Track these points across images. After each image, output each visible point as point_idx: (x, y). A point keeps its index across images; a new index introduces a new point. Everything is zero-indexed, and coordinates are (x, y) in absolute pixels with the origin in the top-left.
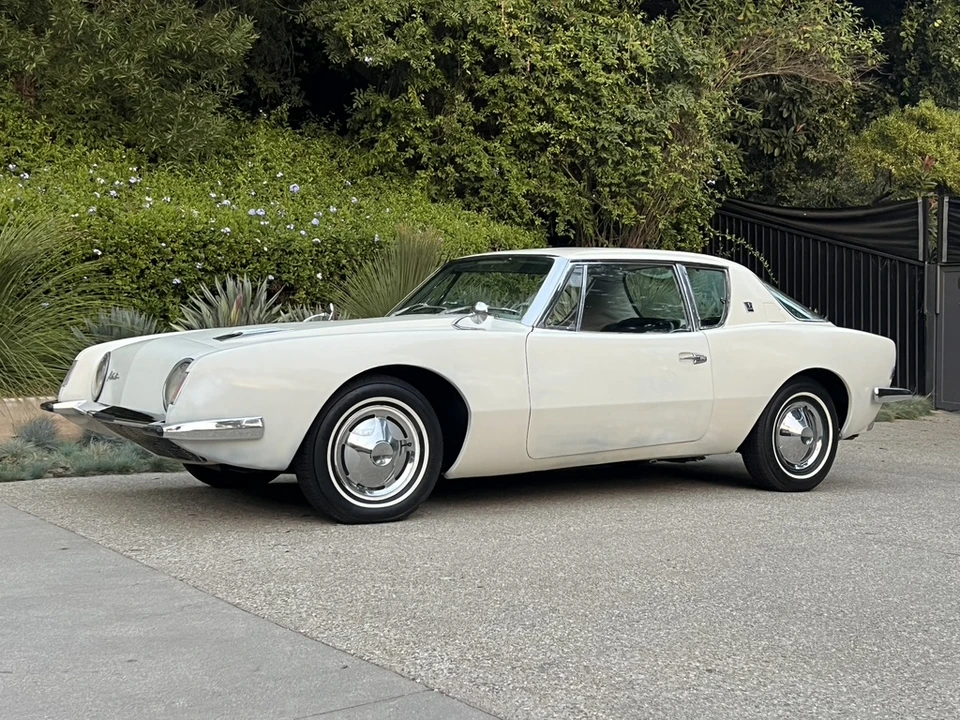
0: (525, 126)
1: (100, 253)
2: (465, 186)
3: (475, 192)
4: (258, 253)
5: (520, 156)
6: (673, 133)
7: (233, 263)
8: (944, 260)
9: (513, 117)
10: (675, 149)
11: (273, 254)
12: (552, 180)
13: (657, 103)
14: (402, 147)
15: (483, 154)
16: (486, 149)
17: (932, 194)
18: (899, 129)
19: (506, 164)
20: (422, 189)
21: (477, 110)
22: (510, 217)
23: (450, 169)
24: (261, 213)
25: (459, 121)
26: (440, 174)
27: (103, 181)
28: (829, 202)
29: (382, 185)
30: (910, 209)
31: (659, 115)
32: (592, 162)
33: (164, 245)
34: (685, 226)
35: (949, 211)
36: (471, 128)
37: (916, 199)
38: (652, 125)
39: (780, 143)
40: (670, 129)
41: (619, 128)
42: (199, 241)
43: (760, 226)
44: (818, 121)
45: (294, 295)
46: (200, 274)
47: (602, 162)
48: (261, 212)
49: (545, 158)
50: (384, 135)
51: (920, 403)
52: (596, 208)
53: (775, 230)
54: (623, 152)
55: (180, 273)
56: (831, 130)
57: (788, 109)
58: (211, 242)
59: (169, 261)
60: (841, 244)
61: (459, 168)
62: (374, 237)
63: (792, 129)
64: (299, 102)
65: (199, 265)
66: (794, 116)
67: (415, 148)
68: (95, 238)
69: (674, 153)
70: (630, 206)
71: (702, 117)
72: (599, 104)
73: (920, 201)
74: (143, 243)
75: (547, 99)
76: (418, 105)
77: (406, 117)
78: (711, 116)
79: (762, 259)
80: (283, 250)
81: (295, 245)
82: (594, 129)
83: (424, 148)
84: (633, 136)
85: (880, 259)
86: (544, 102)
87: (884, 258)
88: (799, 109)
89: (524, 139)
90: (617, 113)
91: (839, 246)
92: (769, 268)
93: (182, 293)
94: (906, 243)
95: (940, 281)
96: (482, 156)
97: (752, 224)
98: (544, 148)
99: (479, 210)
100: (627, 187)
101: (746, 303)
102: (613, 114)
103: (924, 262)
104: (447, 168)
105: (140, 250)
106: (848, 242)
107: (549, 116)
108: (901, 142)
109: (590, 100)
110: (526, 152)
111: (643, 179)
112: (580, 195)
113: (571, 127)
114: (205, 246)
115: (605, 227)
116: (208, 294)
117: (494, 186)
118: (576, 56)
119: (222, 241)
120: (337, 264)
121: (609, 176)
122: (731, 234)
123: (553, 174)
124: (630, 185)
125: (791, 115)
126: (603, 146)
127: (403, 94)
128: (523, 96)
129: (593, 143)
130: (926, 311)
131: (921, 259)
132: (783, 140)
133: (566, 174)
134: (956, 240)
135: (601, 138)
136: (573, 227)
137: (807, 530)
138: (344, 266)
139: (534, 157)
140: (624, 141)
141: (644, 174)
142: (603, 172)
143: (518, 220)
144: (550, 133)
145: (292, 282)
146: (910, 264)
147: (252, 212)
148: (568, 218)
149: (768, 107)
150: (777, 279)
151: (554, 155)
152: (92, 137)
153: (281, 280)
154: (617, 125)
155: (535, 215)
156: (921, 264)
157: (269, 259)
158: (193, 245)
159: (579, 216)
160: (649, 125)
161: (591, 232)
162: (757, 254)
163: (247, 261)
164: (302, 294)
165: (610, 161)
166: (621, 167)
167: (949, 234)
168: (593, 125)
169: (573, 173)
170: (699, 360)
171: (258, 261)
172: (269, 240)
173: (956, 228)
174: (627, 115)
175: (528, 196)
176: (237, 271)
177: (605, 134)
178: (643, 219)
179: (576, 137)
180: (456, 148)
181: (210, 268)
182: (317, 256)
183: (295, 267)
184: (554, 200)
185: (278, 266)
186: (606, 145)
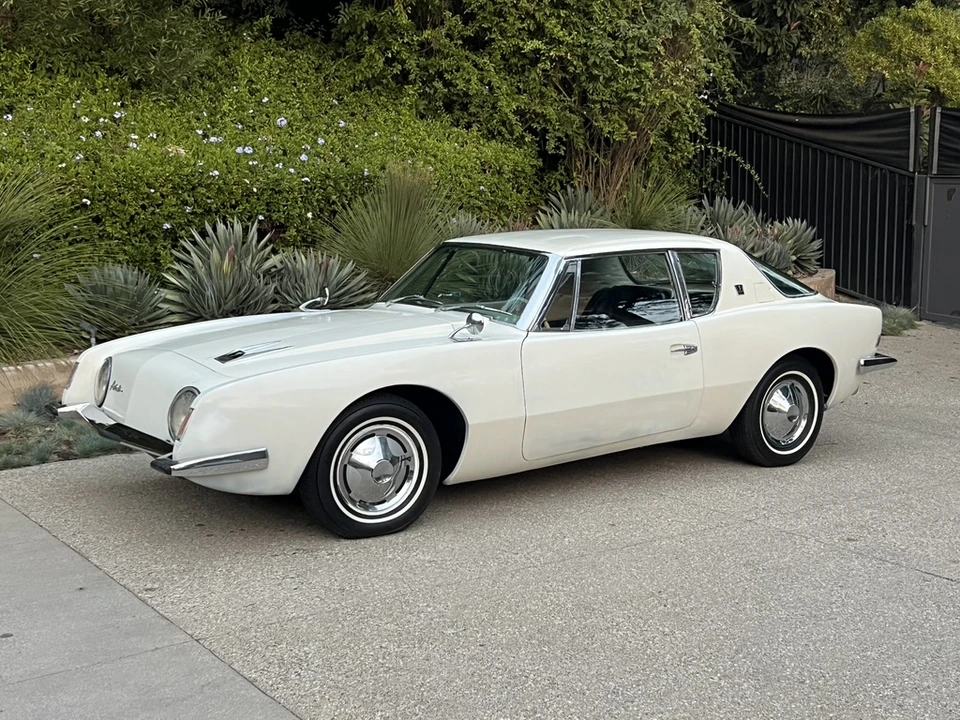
0: (514, 41)
1: (89, 203)
2: (454, 102)
3: (464, 107)
4: (248, 194)
5: (509, 69)
6: (665, 48)
7: (223, 204)
8: (935, 172)
9: (503, 32)
10: (668, 65)
11: (262, 194)
12: (542, 95)
13: (650, 17)
14: (389, 62)
15: (472, 69)
16: (476, 66)
17: (924, 101)
18: (894, 32)
19: (496, 81)
20: (411, 107)
21: (465, 23)
22: (500, 133)
23: (438, 85)
24: (249, 152)
25: (447, 36)
26: (427, 89)
27: (87, 120)
28: (821, 102)
29: (370, 102)
30: (902, 118)
31: (652, 31)
32: (583, 78)
33: (152, 191)
34: (677, 134)
35: (941, 121)
36: (460, 42)
37: (909, 107)
38: (645, 40)
39: (773, 42)
40: (663, 44)
41: (610, 45)
42: (188, 185)
43: (751, 130)
44: (812, 16)
45: (284, 232)
46: (190, 217)
47: (593, 78)
48: (249, 150)
49: (535, 74)
50: (370, 50)
51: (905, 316)
52: (587, 122)
53: (766, 134)
54: (614, 68)
55: (169, 217)
56: (825, 24)
57: (782, 8)
58: (200, 185)
59: (158, 206)
60: (833, 151)
61: (447, 84)
62: (363, 172)
63: (786, 27)
64: (282, 12)
65: (188, 209)
66: (788, 15)
67: (403, 62)
68: (84, 187)
69: (667, 69)
70: (621, 122)
71: (695, 32)
72: (591, 19)
73: (912, 110)
74: (132, 189)
75: (537, 15)
76: (404, 20)
77: (393, 31)
78: (703, 29)
79: (753, 172)
80: (272, 189)
81: (285, 185)
82: (585, 45)
83: (412, 63)
84: (625, 53)
85: (870, 167)
86: (533, 17)
87: (875, 168)
88: (793, 7)
89: (514, 54)
90: (609, 29)
91: (830, 154)
92: (759, 181)
93: (173, 237)
94: (897, 152)
95: (930, 193)
96: (472, 76)
97: (744, 127)
98: (534, 62)
99: (468, 126)
100: (618, 103)
101: (737, 287)
102: (605, 30)
103: (914, 173)
104: (435, 84)
105: (129, 196)
106: (839, 150)
107: (539, 32)
108: (896, 45)
109: (581, 15)
110: (516, 66)
111: (634, 96)
112: (571, 112)
113: (562, 43)
114: (194, 188)
115: (596, 141)
116: (198, 237)
117: (484, 102)
119: (211, 183)
120: (327, 200)
121: (600, 93)
122: (722, 146)
123: (544, 89)
124: (622, 101)
125: (785, 13)
126: (595, 62)
127: (390, 8)
128: (513, 10)
129: (584, 58)
130: (914, 223)
131: (911, 170)
132: (776, 39)
133: (556, 88)
134: (949, 153)
135: (592, 54)
136: (564, 144)
137: (791, 534)
138: (334, 203)
139: (524, 71)
140: (615, 57)
141: (636, 90)
142: (595, 89)
143: (507, 136)
144: (540, 50)
145: (282, 221)
146: (900, 175)
147: (239, 150)
148: (559, 134)
149: (762, 5)
150: (767, 193)
151: (544, 70)
152: (73, 65)
153: (271, 219)
154: (608, 41)
155: (525, 131)
156: (912, 175)
157: (258, 199)
158: (182, 188)
159: (570, 133)
160: (642, 41)
161: (582, 147)
162: (748, 167)
163: (236, 202)
164: (293, 232)
165: (601, 78)
166: (613, 83)
167: (940, 145)
168: (584, 41)
169: (564, 87)
170: (691, 350)
171: (248, 201)
172: (258, 180)
173: (948, 141)
174: (619, 30)
175: (518, 112)
176: (227, 212)
177: (596, 50)
178: (634, 135)
179: (566, 53)
180: (444, 63)
181: (200, 211)
182: (306, 193)
183: (284, 206)
184: (544, 116)
185: (268, 205)
186: (598, 61)
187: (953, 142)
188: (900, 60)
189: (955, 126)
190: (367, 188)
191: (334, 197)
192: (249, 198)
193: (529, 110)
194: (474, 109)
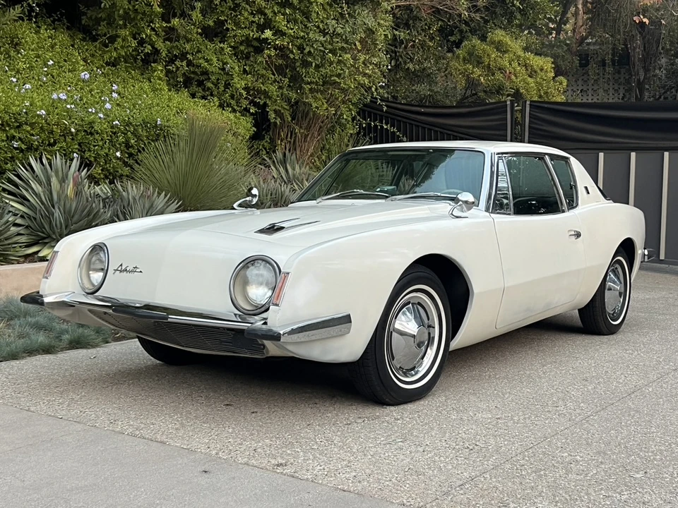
0: (246, 32)
2: (194, 78)
4: (66, 133)
6: (361, 44)
9: (237, 24)
10: (362, 57)
17: (509, 98)
18: (484, 51)
23: (181, 64)
30: (501, 108)
31: (352, 30)
35: (530, 110)
36: (199, 31)
37: (506, 102)
38: (346, 37)
39: (396, 56)
40: (359, 41)
41: (322, 38)
42: (14, 122)
47: (306, 64)
48: (63, 96)
49: (261, 59)
50: (124, 32)
58: (27, 125)
60: (450, 132)
61: (188, 64)
62: (157, 122)
63: (403, 46)
65: (15, 144)
67: (152, 44)
69: (360, 60)
70: (323, 100)
72: (307, 18)
73: (508, 103)
75: (267, 11)
76: (158, 9)
80: (85, 131)
81: (96, 127)
82: (303, 37)
83: (160, 45)
84: (332, 45)
86: (264, 13)
90: (321, 26)
94: (498, 133)
96: (213, 56)
98: (259, 51)
101: (585, 188)
102: (318, 27)
104: (177, 63)
106: (454, 132)
108: (486, 60)
109: (301, 14)
111: (337, 80)
113: (285, 34)
114: (20, 126)
117: (218, 79)
121: (311, 75)
122: (387, 124)
124: (324, 83)
126: (310, 52)
129: (301, 48)
132: (398, 54)
134: (535, 131)
135: (307, 45)
136: (279, 115)
138: (132, 146)
140: (325, 48)
142: (307, 72)
143: (236, 108)
145: (92, 159)
147: (55, 96)
148: (276, 108)
151: (269, 56)
153: (83, 158)
154: (320, 36)
155: (250, 104)
157: (73, 139)
158: (9, 125)
160: (344, 37)
165: (314, 64)
166: (321, 69)
167: (530, 127)
168: (302, 34)
170: (578, 235)
171: (65, 141)
172: (73, 122)
173: (535, 124)
174: (328, 28)
175: (246, 89)
176: (45, 150)
177: (311, 42)
178: (332, 110)
179: (289, 44)
180: (188, 47)
181: (23, 147)
182: (111, 136)
183: (95, 146)
184: (266, 93)
185: (79, 144)
186: (312, 51)
187: (542, 125)
188: (489, 70)
189: (540, 113)
190: (158, 135)
191: (132, 141)
192: (65, 138)
193: (254, 88)
194: (209, 85)
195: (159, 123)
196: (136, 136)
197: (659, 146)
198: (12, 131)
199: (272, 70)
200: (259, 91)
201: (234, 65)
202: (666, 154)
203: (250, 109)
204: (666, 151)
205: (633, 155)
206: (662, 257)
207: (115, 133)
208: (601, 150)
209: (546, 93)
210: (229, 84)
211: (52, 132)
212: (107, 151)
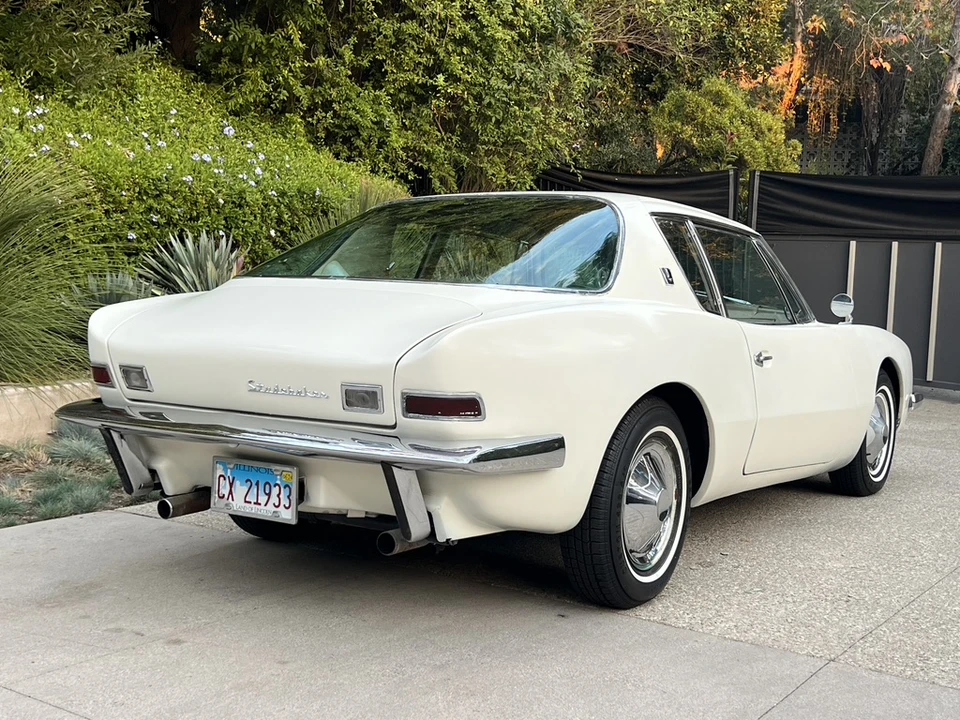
0: (410, 76)
2: (336, 134)
3: (346, 141)
4: (212, 204)
6: (554, 94)
9: (399, 66)
10: (555, 111)
17: (730, 166)
18: (697, 103)
23: (321, 115)
26: (310, 119)
28: (622, 167)
30: (721, 180)
31: (543, 76)
32: (473, 118)
33: (123, 193)
35: (760, 184)
36: (349, 73)
37: (728, 171)
38: (536, 85)
40: (552, 90)
41: (506, 86)
42: (154, 190)
47: (487, 119)
48: (207, 158)
50: (254, 73)
54: (507, 110)
55: (134, 227)
58: (168, 193)
59: (122, 212)
62: (315, 191)
65: (154, 218)
67: (288, 88)
69: (553, 115)
73: (731, 173)
76: (300, 43)
80: (233, 202)
81: (246, 198)
82: (482, 84)
89: (405, 89)
90: (505, 70)
94: (716, 210)
96: (367, 107)
98: (423, 100)
100: (503, 146)
102: (502, 72)
108: (700, 116)
109: (481, 54)
110: (401, 102)
111: (520, 139)
113: (459, 80)
114: (161, 192)
117: (370, 136)
118: (473, 8)
119: (178, 191)
121: (489, 134)
126: (490, 103)
127: (279, 30)
129: (478, 98)
134: (765, 210)
135: (487, 94)
140: (511, 100)
143: (390, 173)
145: (240, 238)
147: (195, 157)
151: (438, 108)
154: (503, 83)
157: (218, 213)
158: (147, 194)
160: (533, 85)
165: (494, 120)
166: (502, 126)
167: (759, 204)
168: (482, 80)
169: (444, 128)
172: (219, 192)
173: (766, 200)
174: (514, 73)
175: (406, 149)
176: (185, 225)
177: (492, 91)
179: (463, 92)
180: (334, 93)
182: (262, 210)
183: (244, 222)
184: (429, 156)
185: (225, 219)
186: (493, 102)
187: (773, 203)
188: (703, 129)
189: (774, 188)
190: (315, 209)
191: (286, 217)
192: (210, 211)
193: (415, 147)
194: (359, 143)
195: (318, 193)
196: (290, 210)
197: (929, 234)
198: (151, 201)
199: (437, 126)
200: (421, 153)
201: (391, 119)
202: (939, 245)
203: (407, 175)
204: (939, 241)
205: (895, 245)
206: (930, 378)
207: (266, 205)
208: (853, 237)
209: (776, 161)
210: (384, 143)
211: (196, 202)
212: (258, 228)
